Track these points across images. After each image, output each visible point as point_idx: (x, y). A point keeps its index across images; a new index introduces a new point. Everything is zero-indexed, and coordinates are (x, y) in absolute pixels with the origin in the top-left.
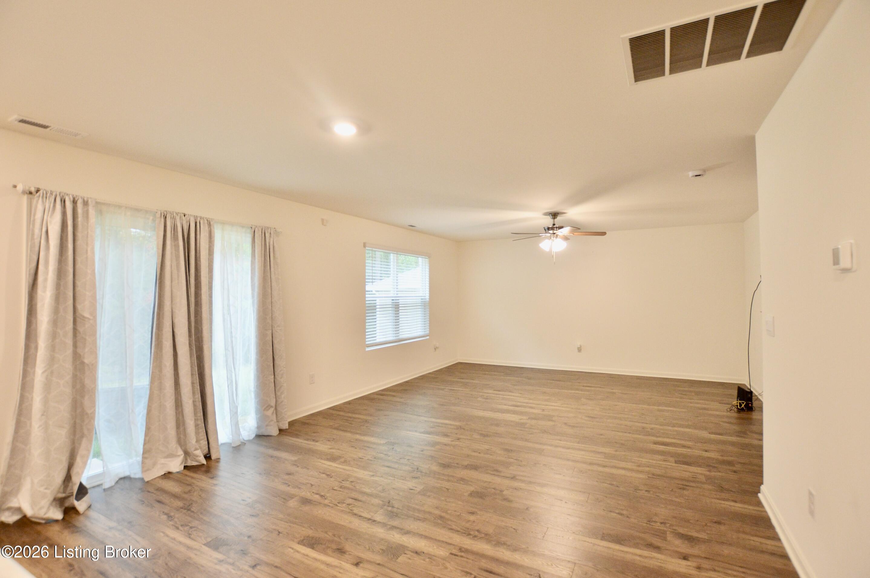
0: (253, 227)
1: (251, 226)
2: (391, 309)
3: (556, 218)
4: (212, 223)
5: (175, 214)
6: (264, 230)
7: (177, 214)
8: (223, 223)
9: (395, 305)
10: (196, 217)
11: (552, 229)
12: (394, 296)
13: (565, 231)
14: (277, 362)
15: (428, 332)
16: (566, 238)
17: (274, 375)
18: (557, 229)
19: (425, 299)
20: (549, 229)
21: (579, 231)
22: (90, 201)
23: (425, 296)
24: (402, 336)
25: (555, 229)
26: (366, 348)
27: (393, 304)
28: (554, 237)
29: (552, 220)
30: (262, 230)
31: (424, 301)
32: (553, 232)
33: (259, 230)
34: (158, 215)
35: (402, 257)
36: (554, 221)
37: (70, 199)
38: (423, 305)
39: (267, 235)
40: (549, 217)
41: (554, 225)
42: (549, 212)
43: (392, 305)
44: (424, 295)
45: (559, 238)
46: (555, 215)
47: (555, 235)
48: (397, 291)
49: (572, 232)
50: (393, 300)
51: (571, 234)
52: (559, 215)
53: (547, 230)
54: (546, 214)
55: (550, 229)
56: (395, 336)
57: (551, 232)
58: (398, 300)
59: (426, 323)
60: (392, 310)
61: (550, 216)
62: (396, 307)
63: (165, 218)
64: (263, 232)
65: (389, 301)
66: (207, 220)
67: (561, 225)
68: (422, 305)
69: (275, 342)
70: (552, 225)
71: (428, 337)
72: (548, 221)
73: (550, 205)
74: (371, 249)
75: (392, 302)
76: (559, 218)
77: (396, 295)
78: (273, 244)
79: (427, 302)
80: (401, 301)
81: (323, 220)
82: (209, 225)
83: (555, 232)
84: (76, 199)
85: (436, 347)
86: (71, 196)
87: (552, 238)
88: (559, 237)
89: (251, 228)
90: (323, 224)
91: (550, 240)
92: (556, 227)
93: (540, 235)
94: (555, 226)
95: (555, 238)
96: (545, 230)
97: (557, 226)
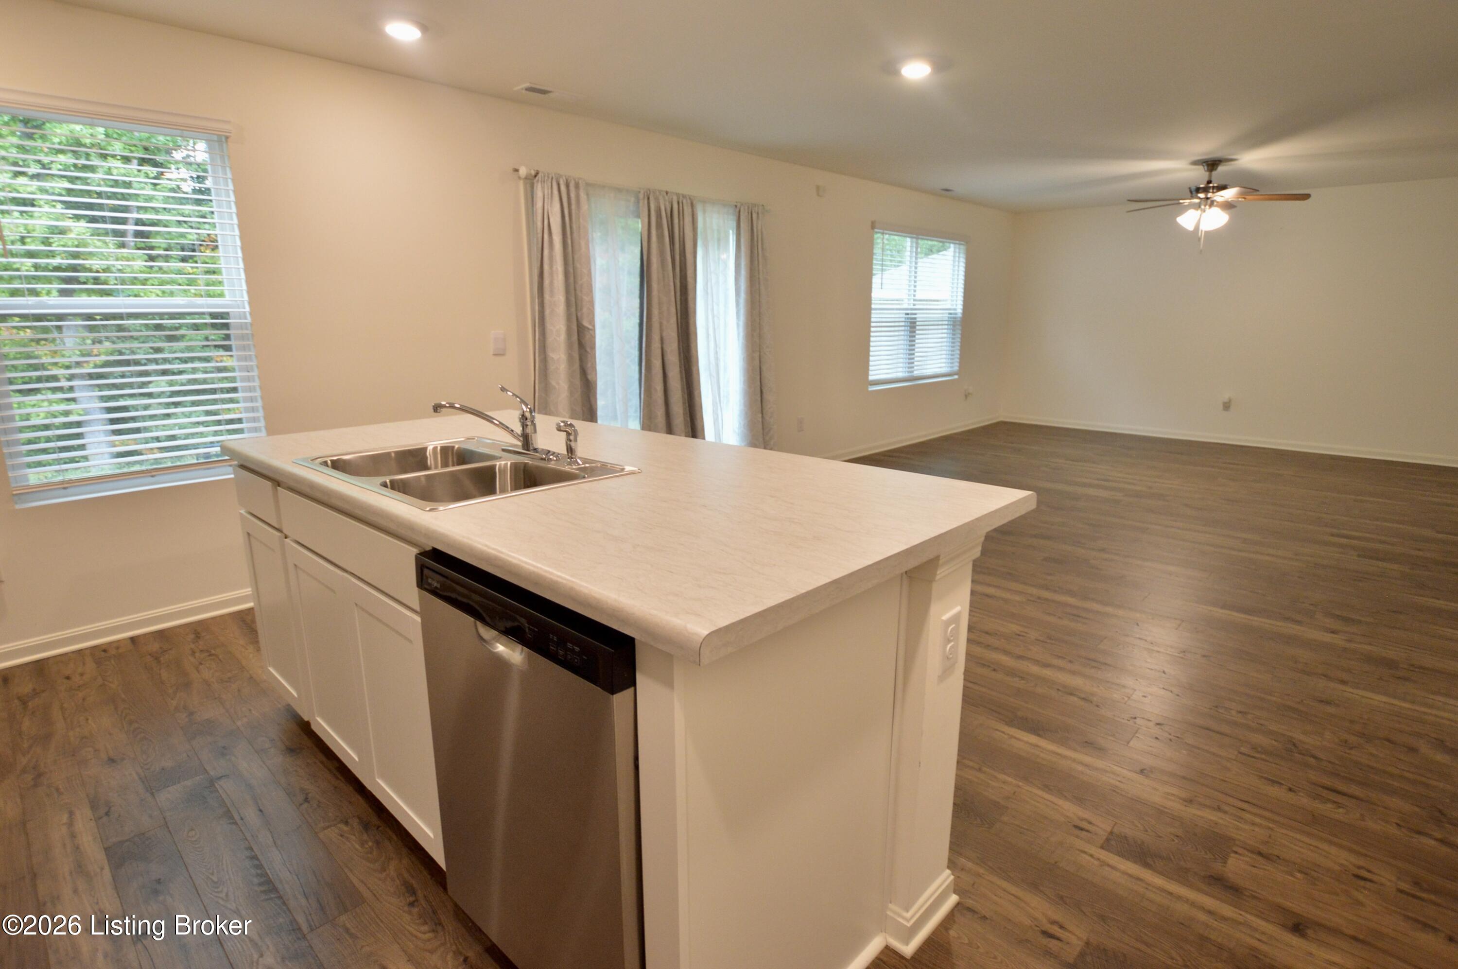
0: (739, 205)
1: (736, 204)
2: (903, 328)
3: (1216, 169)
4: (694, 203)
5: (658, 193)
6: (750, 209)
7: (660, 191)
8: (704, 201)
9: (911, 323)
10: (678, 195)
11: (1206, 190)
12: (910, 307)
13: (1229, 194)
14: (765, 395)
15: (956, 368)
16: (1228, 206)
17: (762, 414)
18: (1215, 191)
19: (956, 314)
20: (1198, 190)
21: (1258, 193)
22: (580, 182)
23: (955, 309)
24: (916, 373)
25: (1211, 191)
26: (869, 386)
27: (907, 320)
28: (1205, 206)
29: (1207, 173)
30: (748, 208)
31: (954, 318)
32: (1206, 195)
33: (744, 209)
34: (641, 196)
35: (925, 243)
36: (1210, 176)
37: (564, 181)
38: (952, 323)
39: (755, 216)
40: (1201, 167)
41: (1209, 182)
42: (1203, 159)
43: (905, 322)
44: (954, 307)
45: (1216, 206)
46: (1212, 164)
47: (1209, 201)
48: (914, 300)
49: (1242, 195)
50: (907, 314)
51: (1240, 199)
52: (1222, 164)
53: (1194, 193)
54: (1195, 163)
55: (1200, 191)
56: (908, 372)
57: (1202, 195)
58: (915, 314)
59: (954, 353)
60: (904, 331)
61: (1203, 166)
62: (912, 325)
63: (648, 199)
64: (750, 212)
65: (901, 316)
66: (690, 199)
67: (1223, 183)
68: (950, 323)
69: (764, 368)
70: (1206, 183)
71: (956, 377)
72: (1199, 175)
73: (1206, 147)
74: (881, 231)
75: (905, 318)
76: (1221, 169)
77: (912, 307)
78: (762, 229)
79: (959, 319)
80: (920, 316)
81: (818, 188)
82: (692, 205)
83: (1210, 195)
84: (569, 181)
85: (969, 394)
86: (564, 178)
87: (1203, 207)
88: (1215, 203)
89: (736, 206)
90: (818, 195)
91: (1197, 210)
92: (1213, 187)
93: (1181, 201)
94: (1211, 185)
95: (1207, 207)
96: (1191, 192)
97: (1215, 185)
